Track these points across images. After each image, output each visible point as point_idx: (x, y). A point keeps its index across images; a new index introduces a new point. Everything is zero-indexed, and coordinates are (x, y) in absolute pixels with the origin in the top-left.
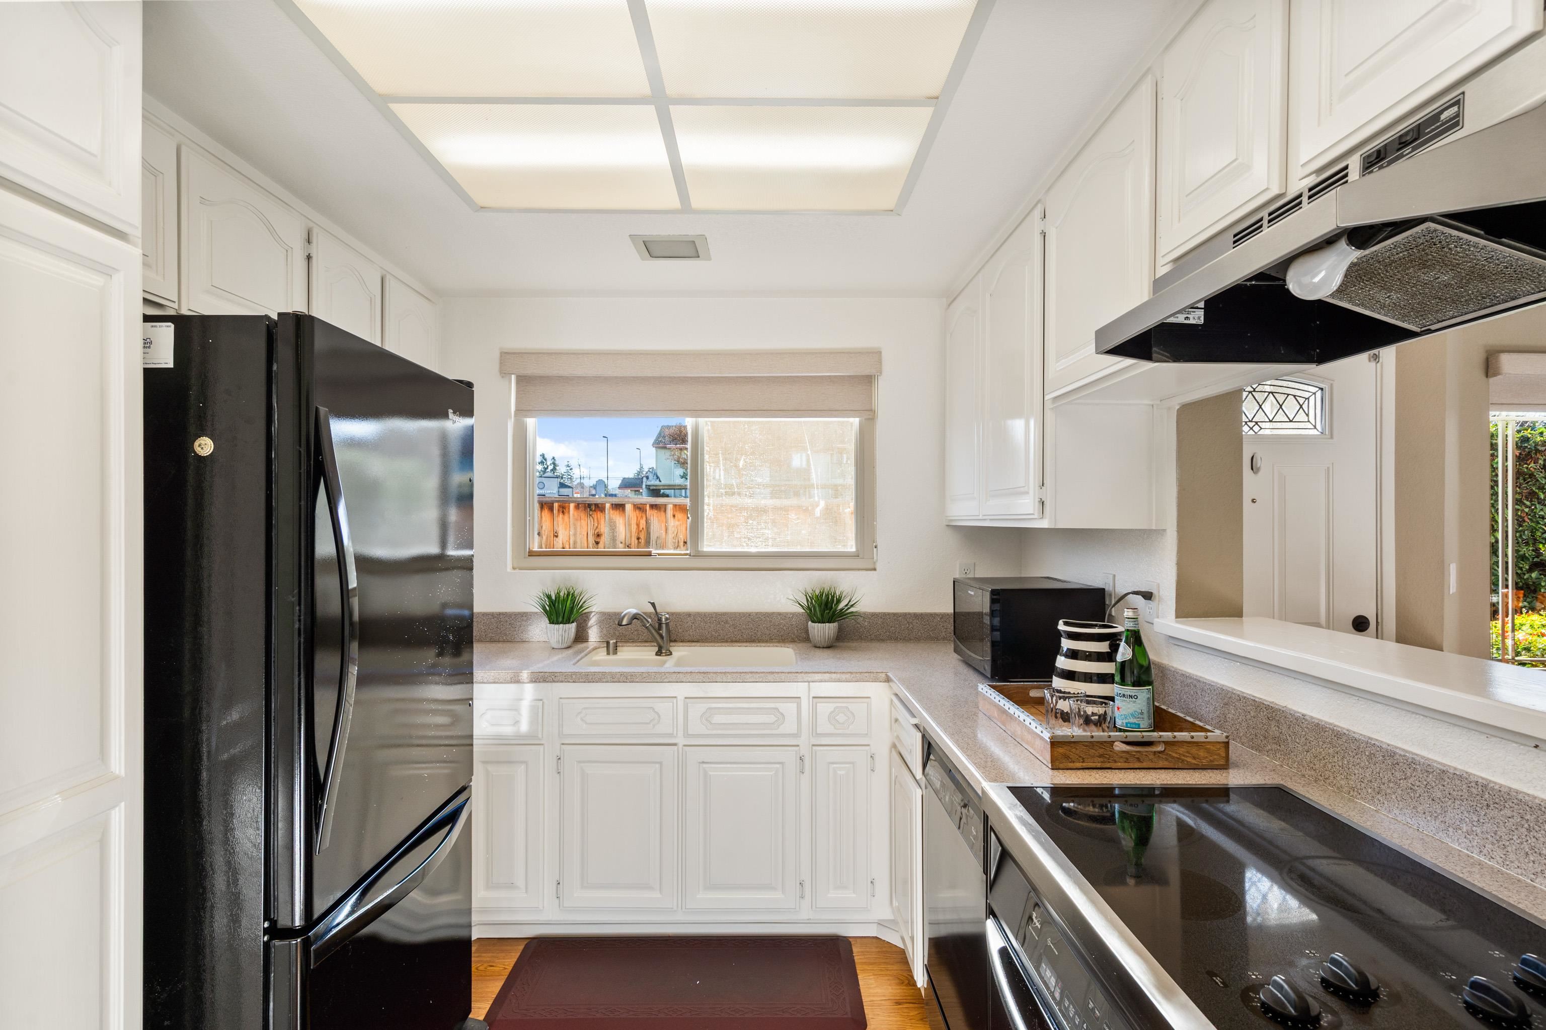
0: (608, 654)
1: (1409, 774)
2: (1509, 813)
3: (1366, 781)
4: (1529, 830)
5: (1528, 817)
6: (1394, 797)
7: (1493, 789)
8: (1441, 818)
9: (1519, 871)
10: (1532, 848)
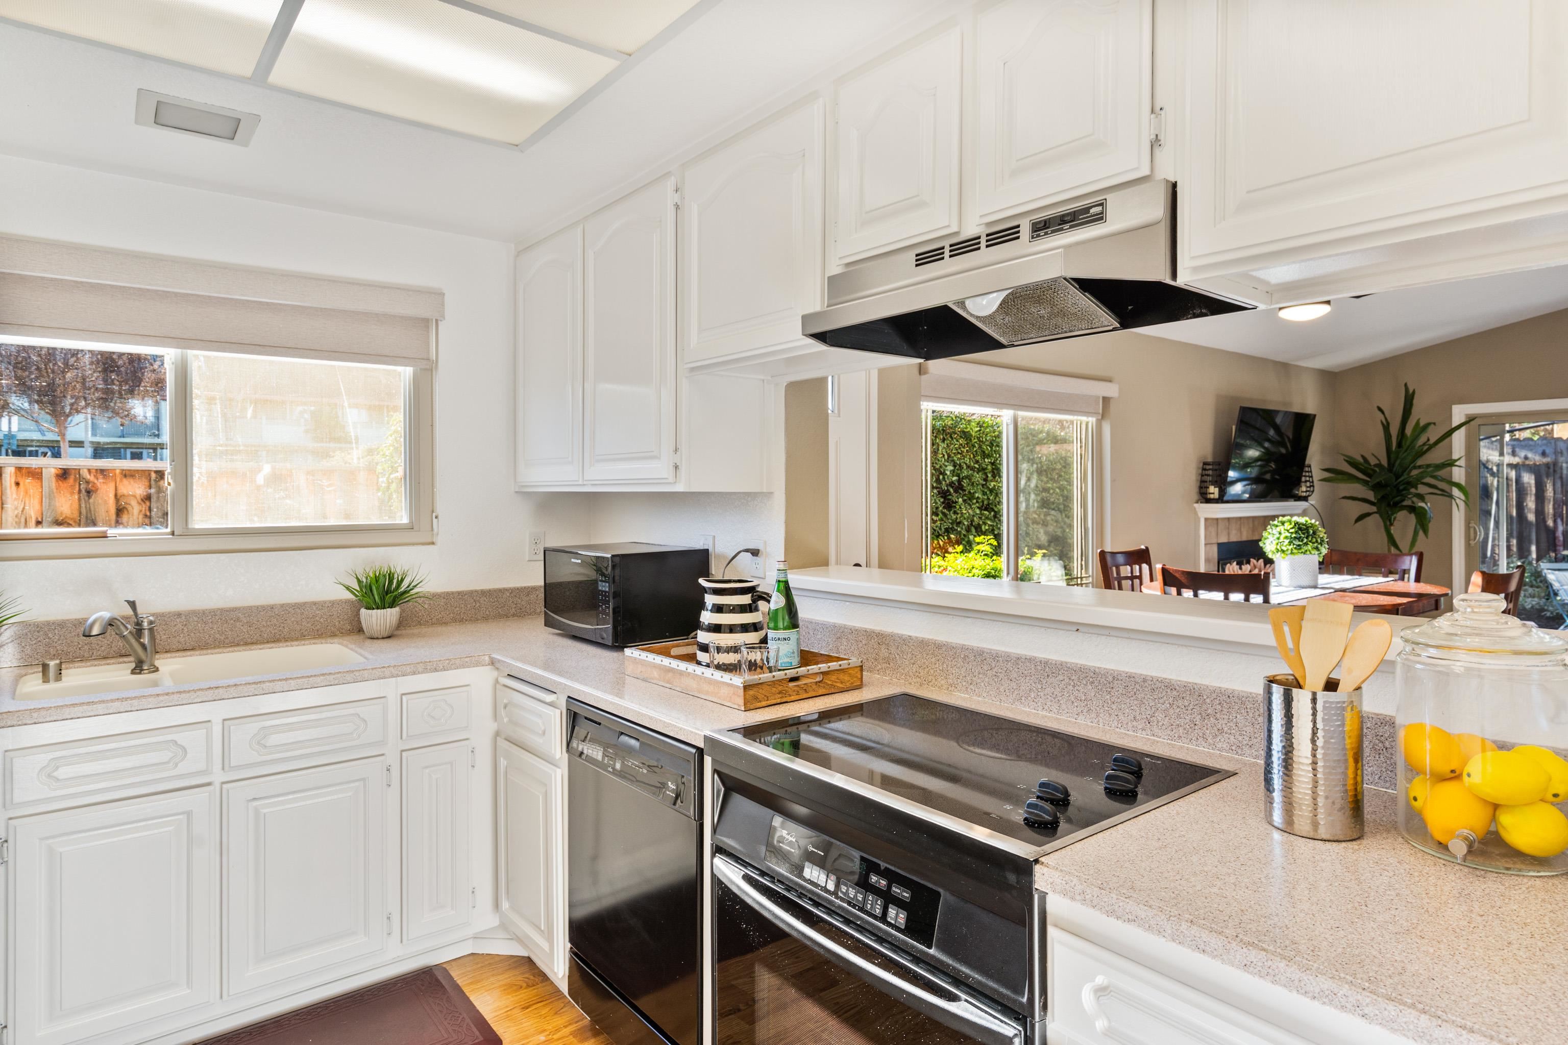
0: (46, 680)
1: (993, 666)
2: (1061, 677)
3: (961, 677)
4: (1074, 686)
5: (1073, 677)
6: (982, 684)
7: (1051, 664)
8: (1016, 692)
9: (1068, 715)
10: (1076, 698)
